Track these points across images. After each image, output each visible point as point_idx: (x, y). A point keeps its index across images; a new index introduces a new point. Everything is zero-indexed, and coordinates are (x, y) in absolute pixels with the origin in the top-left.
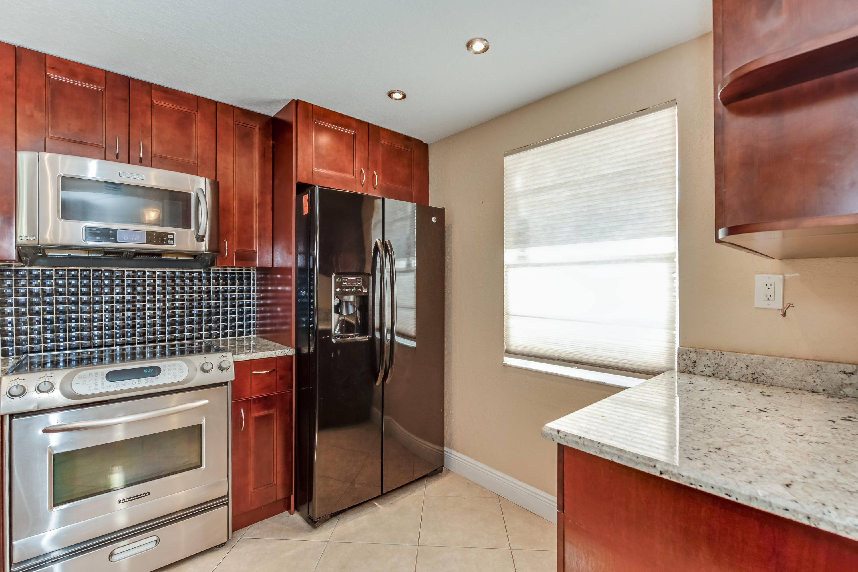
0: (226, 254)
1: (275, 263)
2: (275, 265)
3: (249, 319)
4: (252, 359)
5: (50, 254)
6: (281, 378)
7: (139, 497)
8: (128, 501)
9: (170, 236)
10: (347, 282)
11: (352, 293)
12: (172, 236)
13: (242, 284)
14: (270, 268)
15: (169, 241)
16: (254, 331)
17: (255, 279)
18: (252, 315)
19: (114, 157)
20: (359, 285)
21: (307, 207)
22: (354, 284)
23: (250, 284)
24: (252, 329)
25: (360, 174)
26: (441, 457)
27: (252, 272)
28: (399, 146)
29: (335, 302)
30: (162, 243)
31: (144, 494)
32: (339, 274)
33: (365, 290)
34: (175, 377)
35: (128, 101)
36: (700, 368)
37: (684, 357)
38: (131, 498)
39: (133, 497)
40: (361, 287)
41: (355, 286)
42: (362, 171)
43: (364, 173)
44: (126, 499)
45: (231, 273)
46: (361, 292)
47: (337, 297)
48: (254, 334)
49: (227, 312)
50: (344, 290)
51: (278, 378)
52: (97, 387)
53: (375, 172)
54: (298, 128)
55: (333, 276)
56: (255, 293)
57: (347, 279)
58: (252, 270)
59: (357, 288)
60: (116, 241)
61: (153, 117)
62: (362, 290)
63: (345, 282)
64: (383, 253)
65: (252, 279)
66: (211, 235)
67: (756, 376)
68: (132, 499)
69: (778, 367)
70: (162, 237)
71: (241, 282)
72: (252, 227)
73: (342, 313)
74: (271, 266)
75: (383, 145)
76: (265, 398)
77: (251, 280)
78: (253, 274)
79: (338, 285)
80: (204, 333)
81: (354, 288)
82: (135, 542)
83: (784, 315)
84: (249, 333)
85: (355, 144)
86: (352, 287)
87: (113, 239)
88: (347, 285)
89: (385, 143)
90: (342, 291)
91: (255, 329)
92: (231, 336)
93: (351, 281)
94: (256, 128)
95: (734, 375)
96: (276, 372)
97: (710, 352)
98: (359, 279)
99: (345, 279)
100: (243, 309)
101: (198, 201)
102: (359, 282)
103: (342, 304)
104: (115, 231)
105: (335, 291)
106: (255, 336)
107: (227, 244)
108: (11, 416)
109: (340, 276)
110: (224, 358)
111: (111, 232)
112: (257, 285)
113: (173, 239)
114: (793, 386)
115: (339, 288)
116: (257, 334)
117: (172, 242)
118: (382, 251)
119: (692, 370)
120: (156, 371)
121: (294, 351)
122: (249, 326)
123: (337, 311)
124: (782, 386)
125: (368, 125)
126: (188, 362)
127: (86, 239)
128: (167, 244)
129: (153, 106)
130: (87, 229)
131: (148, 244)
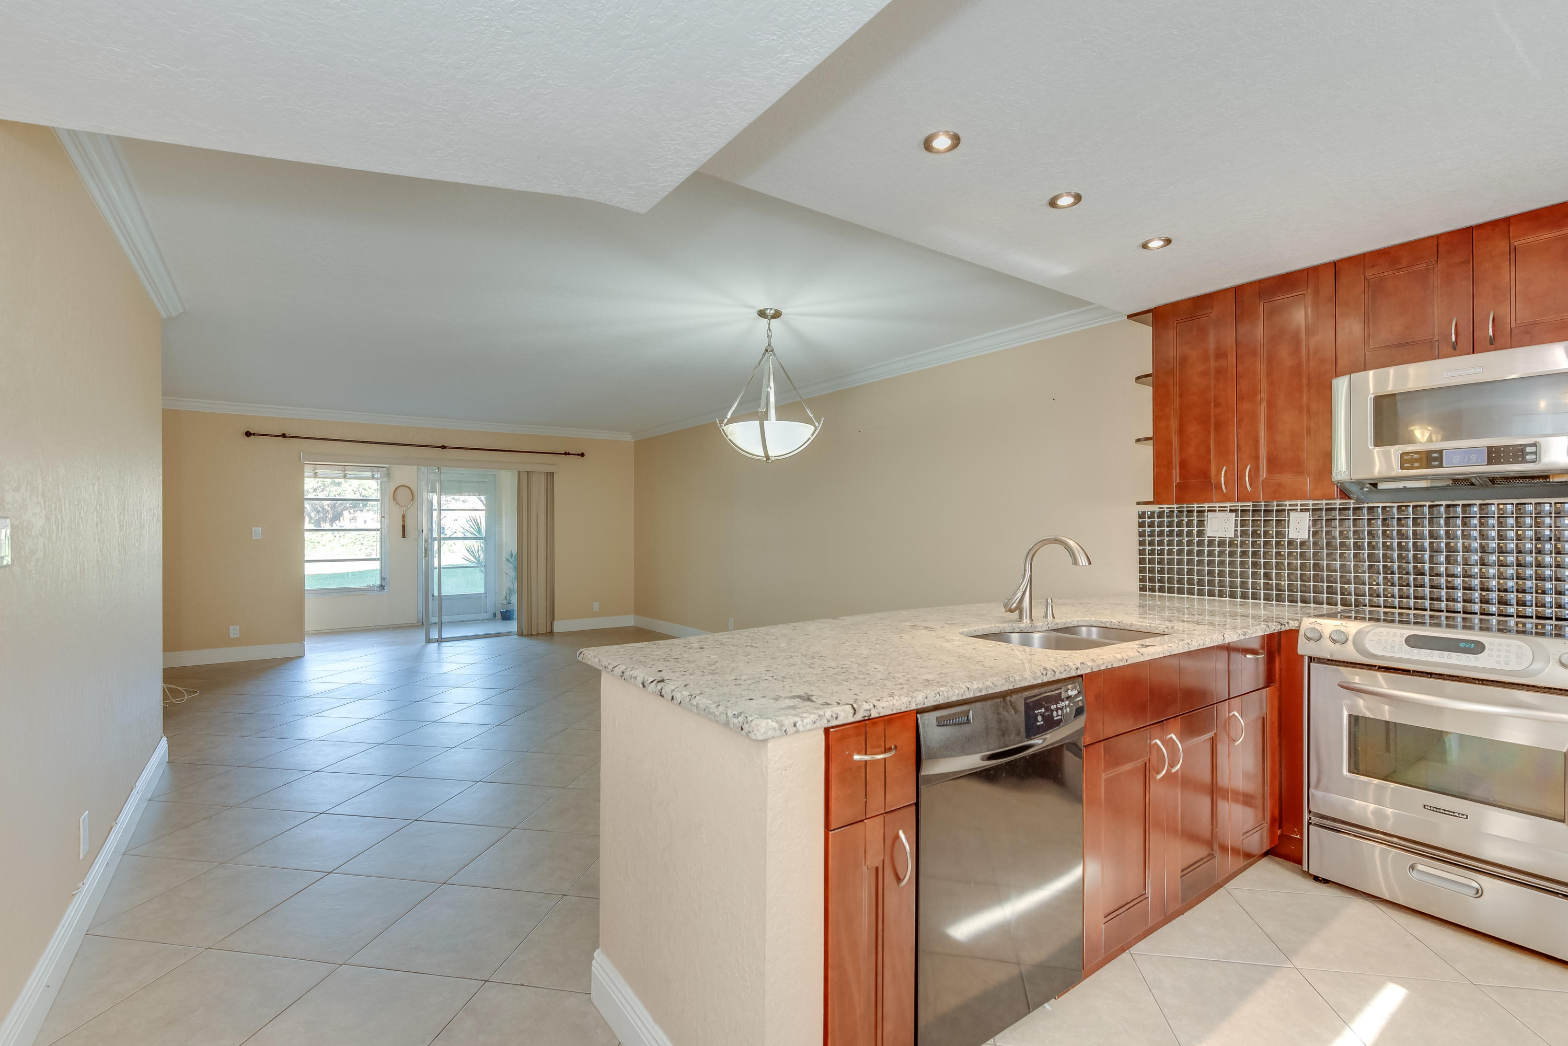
5: (1381, 486)
7: (1453, 814)
8: (1433, 810)
9: (1529, 450)
12: (1535, 448)
15: (1528, 457)
19: (1450, 349)
30: (1522, 462)
31: (1459, 814)
34: (1507, 663)
35: (1471, 261)
38: (1440, 809)
39: (1443, 810)
44: (1433, 807)
52: (1393, 650)
60: (1441, 466)
61: (1513, 268)
68: (1441, 811)
70: (1515, 452)
82: (1445, 871)
87: (1437, 463)
104: (1440, 452)
108: (1311, 659)
111: (1434, 455)
113: (1536, 453)
117: (1534, 457)
120: (1478, 648)
126: (1534, 646)
127: (1402, 468)
128: (1524, 461)
129: (1513, 251)
130: (1402, 455)
131: (1490, 463)
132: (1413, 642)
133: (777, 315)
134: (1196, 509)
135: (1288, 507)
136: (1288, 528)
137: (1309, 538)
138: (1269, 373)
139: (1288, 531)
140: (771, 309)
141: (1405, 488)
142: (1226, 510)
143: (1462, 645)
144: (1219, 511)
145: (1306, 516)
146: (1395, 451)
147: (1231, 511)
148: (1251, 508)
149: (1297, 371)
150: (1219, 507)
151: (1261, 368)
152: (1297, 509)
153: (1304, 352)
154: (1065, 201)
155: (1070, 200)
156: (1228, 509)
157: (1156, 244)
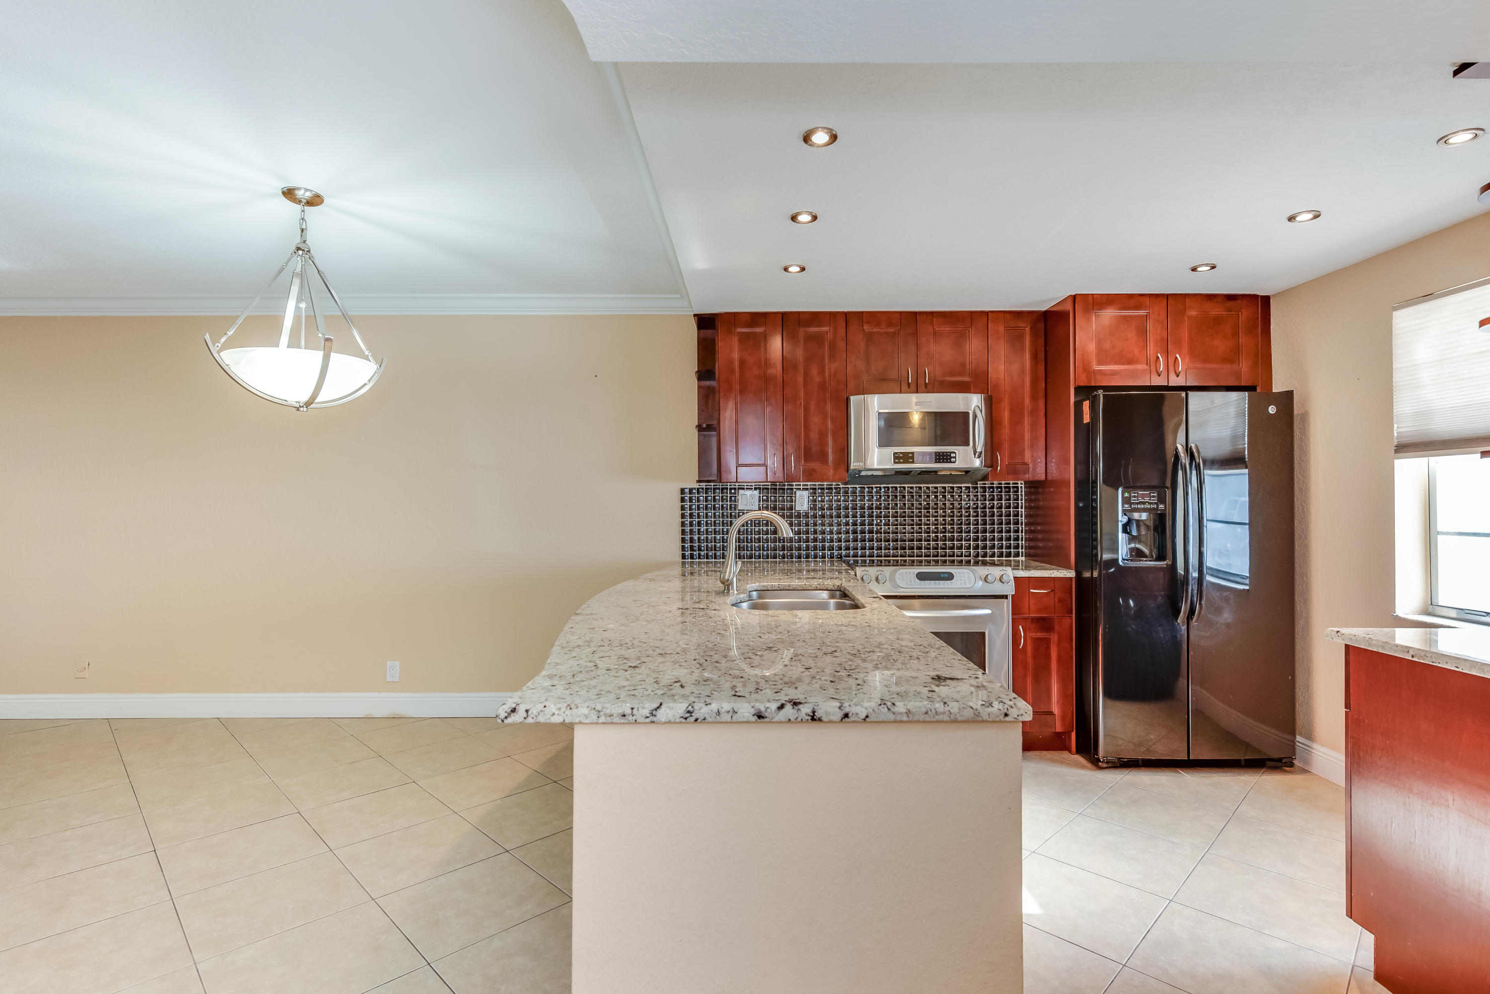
0: (999, 468)
1: (1049, 475)
2: (1049, 478)
3: (1017, 539)
4: (1030, 576)
6: (1060, 601)
9: (953, 455)
10: (1137, 497)
11: (1144, 510)
12: (955, 454)
13: (1009, 500)
14: (1043, 481)
15: (951, 459)
16: (1022, 553)
17: (1023, 493)
18: (1020, 534)
19: (907, 388)
20: (1153, 500)
21: (1087, 414)
22: (1147, 499)
23: (1017, 499)
24: (1020, 550)
25: (1156, 362)
26: (1292, 747)
27: (1019, 485)
28: (1216, 310)
29: (1122, 519)
30: (947, 462)
32: (1127, 488)
33: (1161, 506)
34: (965, 584)
35: (916, 332)
40: (1155, 503)
41: (1148, 502)
42: (1158, 357)
43: (1161, 360)
45: (997, 488)
46: (1157, 509)
47: (1125, 515)
48: (1022, 556)
49: (986, 530)
50: (1133, 506)
51: (1056, 600)
53: (1178, 356)
54: (1076, 326)
55: (1120, 490)
56: (1023, 510)
57: (1138, 493)
58: (1019, 484)
59: (1150, 503)
60: (913, 462)
61: (935, 342)
62: (1158, 506)
63: (1134, 497)
64: (1186, 461)
65: (1020, 493)
66: (985, 451)
70: (947, 456)
71: (1007, 497)
72: (1023, 438)
73: (1131, 532)
74: (1044, 480)
75: (1190, 317)
76: (1044, 619)
77: (1018, 495)
78: (1021, 487)
79: (1126, 501)
80: (972, 551)
81: (1147, 504)
84: (1017, 555)
85: (1148, 326)
86: (1144, 503)
87: (911, 460)
88: (1138, 500)
89: (1194, 313)
90: (1131, 507)
91: (1024, 550)
92: (998, 557)
93: (1143, 496)
94: (1027, 329)
96: (1055, 593)
98: (1154, 493)
99: (1134, 493)
100: (1010, 528)
101: (975, 416)
102: (1154, 497)
103: (1132, 523)
104: (913, 453)
105: (1123, 507)
106: (1023, 559)
107: (999, 457)
109: (1129, 490)
110: (1005, 572)
111: (910, 455)
112: (1025, 500)
113: (955, 457)
115: (1128, 504)
116: (1025, 556)
117: (955, 460)
118: (1185, 458)
120: (950, 577)
121: (1074, 573)
122: (1017, 547)
123: (1125, 531)
125: (1169, 295)
126: (973, 572)
127: (895, 462)
128: (951, 462)
129: (935, 333)
130: (895, 453)
131: (936, 462)
132: (921, 577)
133: (315, 201)
134: (729, 487)
135: (794, 487)
136: (795, 502)
137: (808, 510)
138: (805, 384)
139: (795, 505)
140: (306, 190)
141: (872, 475)
142: (752, 488)
143: (942, 576)
144: (747, 488)
145: (806, 493)
146: (890, 451)
147: (756, 489)
148: (770, 487)
149: (823, 386)
150: (747, 486)
151: (800, 379)
152: (800, 488)
153: (827, 374)
154: (804, 218)
155: (809, 218)
156: (753, 487)
157: (794, 269)
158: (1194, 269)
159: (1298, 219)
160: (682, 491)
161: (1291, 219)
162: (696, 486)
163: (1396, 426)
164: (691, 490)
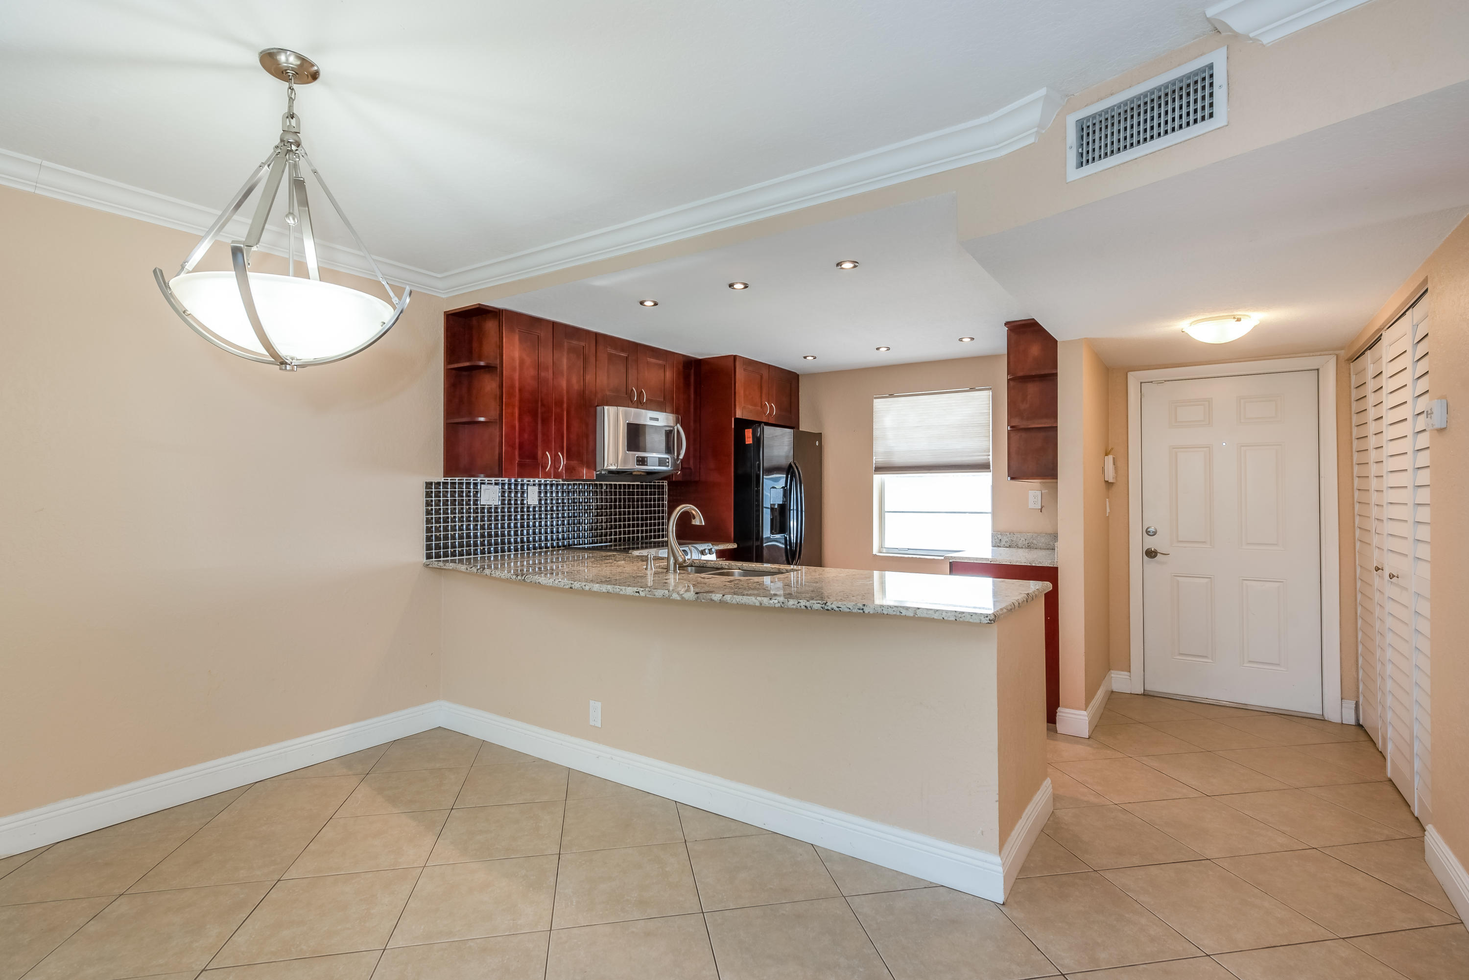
1: (701, 477)
2: (702, 479)
21: (750, 438)
25: (765, 407)
35: (637, 361)
36: (1003, 543)
37: (995, 538)
42: (766, 404)
43: (767, 406)
53: (773, 404)
60: (647, 465)
67: (1029, 544)
69: (1039, 539)
74: (698, 481)
83: (1041, 511)
87: (646, 463)
95: (1020, 546)
97: (1008, 534)
104: (647, 458)
113: (668, 462)
114: (1045, 548)
117: (668, 464)
119: (999, 545)
121: (737, 545)
124: (1040, 549)
125: (769, 365)
127: (632, 464)
128: (666, 466)
130: (637, 457)
131: (659, 466)
138: (568, 391)
144: (488, 483)
145: (535, 488)
146: (633, 455)
148: (507, 482)
149: (580, 394)
150: (488, 480)
151: (565, 386)
156: (493, 482)
157: (649, 303)
158: (805, 357)
159: (880, 350)
160: (429, 485)
161: (878, 349)
162: (442, 480)
163: (874, 458)
164: (439, 483)
